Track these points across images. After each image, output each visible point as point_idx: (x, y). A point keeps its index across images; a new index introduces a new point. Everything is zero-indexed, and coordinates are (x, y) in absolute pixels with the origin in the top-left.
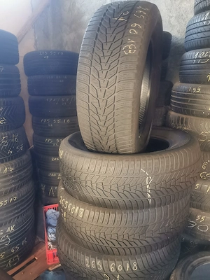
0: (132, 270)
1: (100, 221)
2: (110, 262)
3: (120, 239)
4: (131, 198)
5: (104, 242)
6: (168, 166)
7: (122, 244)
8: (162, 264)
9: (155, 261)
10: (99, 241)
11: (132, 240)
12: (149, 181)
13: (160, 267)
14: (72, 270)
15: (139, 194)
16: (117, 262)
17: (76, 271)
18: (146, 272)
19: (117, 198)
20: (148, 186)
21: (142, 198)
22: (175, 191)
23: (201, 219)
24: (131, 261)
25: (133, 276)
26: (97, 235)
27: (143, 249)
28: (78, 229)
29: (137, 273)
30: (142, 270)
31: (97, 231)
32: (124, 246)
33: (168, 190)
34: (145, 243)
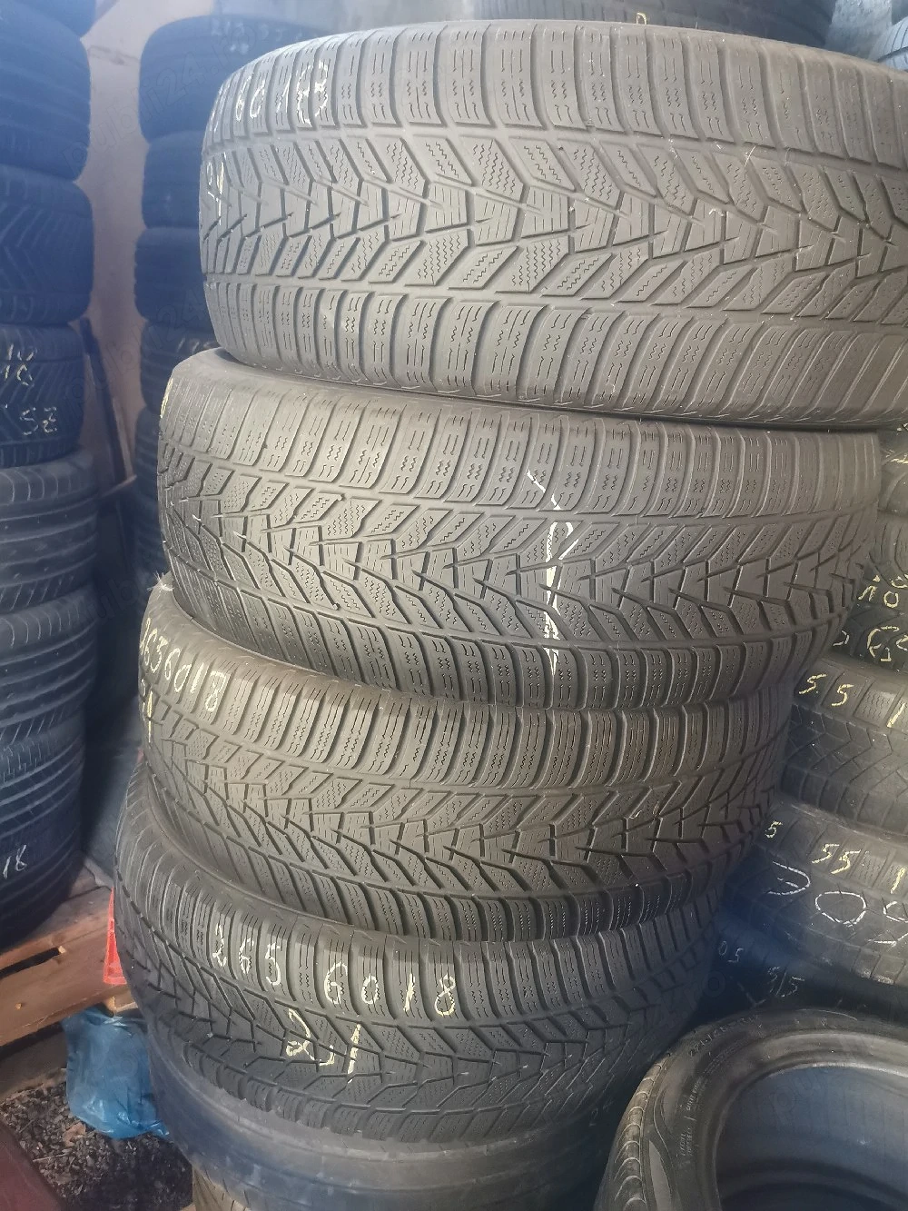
0: (430, 1015)
1: (297, 739)
2: (324, 954)
3: (384, 844)
4: (453, 628)
5: (304, 846)
6: (674, 485)
7: (389, 868)
8: (590, 1018)
9: (552, 994)
10: (283, 842)
11: (444, 856)
12: (561, 546)
13: (575, 1031)
14: (153, 977)
15: (498, 615)
16: (359, 960)
17: (167, 985)
18: (498, 1038)
19: (387, 619)
20: (550, 574)
21: (513, 634)
22: (697, 630)
23: (834, 862)
24: (429, 967)
25: (428, 1041)
26: (277, 812)
27: (494, 915)
28: (196, 774)
29: (452, 1034)
30: (479, 1021)
31: (276, 785)
32: (398, 881)
33: (660, 619)
34: (508, 887)
